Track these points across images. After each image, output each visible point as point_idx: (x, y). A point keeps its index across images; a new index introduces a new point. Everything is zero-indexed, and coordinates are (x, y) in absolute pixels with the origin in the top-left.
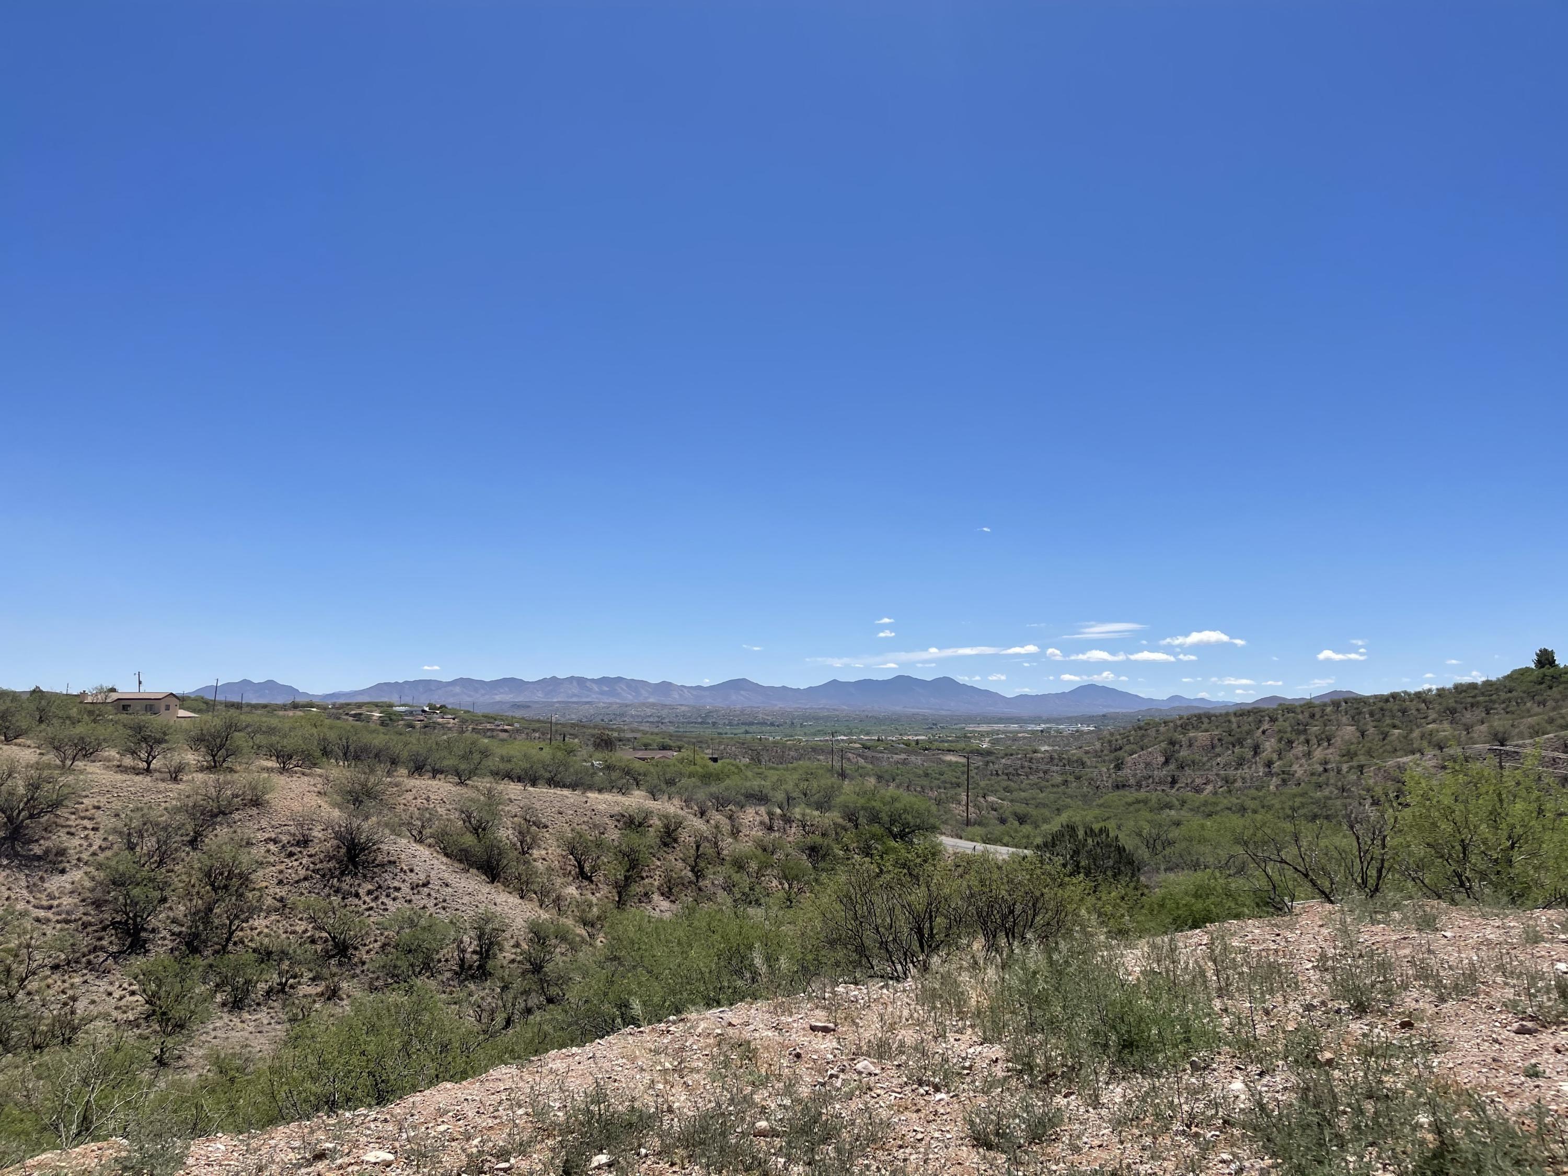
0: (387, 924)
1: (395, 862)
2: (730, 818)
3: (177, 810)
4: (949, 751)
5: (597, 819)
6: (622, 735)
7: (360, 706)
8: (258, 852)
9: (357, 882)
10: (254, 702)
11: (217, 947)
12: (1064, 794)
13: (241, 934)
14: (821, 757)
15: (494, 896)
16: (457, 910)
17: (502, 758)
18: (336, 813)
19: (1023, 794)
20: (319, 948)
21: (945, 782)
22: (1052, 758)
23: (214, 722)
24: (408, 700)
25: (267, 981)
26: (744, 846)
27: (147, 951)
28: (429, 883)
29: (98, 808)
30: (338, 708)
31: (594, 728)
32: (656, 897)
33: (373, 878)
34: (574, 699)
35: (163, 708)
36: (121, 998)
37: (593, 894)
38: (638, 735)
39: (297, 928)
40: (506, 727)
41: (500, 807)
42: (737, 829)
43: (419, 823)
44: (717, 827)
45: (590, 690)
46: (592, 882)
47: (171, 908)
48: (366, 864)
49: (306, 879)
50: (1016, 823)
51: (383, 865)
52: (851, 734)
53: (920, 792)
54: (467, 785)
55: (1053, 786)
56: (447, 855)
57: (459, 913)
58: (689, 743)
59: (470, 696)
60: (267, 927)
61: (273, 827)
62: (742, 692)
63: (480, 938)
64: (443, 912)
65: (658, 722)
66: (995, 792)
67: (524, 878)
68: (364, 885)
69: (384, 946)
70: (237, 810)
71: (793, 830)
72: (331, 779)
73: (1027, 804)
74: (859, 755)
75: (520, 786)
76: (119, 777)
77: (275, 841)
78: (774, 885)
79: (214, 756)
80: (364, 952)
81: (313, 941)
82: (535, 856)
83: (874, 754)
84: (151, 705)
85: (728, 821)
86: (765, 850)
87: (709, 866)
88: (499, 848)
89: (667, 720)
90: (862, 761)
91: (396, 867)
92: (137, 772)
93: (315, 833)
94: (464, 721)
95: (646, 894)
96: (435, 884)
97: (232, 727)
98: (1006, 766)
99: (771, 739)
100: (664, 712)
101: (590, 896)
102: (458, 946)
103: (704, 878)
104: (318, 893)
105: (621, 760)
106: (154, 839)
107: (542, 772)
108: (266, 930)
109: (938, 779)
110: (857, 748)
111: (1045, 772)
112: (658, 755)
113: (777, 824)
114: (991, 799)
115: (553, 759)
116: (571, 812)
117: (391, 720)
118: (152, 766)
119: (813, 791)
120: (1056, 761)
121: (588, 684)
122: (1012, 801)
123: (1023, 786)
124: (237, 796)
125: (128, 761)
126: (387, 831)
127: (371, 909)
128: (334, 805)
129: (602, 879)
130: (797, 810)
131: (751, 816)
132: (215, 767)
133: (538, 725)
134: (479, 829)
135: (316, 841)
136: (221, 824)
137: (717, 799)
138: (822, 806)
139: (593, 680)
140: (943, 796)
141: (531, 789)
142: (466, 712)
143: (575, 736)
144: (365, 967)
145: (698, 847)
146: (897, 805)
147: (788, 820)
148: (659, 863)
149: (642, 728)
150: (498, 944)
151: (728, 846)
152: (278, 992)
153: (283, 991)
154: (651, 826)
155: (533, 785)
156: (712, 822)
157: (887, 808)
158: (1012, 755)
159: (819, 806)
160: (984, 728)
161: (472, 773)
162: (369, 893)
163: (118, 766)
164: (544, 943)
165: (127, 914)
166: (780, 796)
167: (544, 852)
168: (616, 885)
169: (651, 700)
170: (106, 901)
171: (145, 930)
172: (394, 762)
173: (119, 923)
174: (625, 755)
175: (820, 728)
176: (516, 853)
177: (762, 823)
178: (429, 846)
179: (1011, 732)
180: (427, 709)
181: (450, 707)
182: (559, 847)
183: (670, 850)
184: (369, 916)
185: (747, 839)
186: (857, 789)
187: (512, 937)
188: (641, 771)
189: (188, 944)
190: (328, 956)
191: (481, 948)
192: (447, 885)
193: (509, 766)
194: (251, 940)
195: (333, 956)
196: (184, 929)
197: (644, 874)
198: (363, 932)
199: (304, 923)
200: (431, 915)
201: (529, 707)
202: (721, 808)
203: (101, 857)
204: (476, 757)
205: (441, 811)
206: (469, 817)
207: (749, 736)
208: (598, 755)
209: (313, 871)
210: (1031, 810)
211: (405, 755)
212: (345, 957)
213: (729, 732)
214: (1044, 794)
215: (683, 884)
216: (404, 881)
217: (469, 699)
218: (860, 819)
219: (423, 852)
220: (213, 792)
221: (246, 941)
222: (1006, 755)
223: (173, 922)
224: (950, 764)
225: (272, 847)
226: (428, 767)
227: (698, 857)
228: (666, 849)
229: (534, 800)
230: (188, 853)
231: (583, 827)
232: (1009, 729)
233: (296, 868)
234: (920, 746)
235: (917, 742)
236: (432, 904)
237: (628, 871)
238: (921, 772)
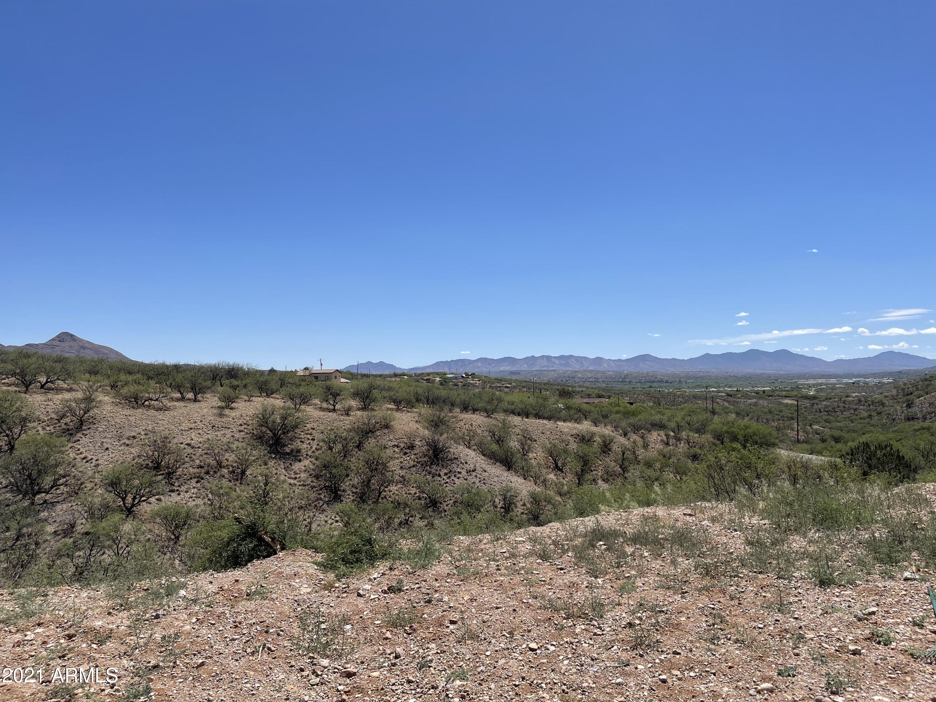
0: (455, 491)
1: (457, 458)
2: (642, 437)
3: (350, 430)
4: (786, 397)
5: (563, 437)
6: (574, 389)
7: (428, 374)
8: (389, 452)
9: (439, 468)
10: (374, 373)
11: (374, 500)
12: (869, 423)
13: (385, 493)
14: (699, 402)
15: (510, 478)
16: (491, 484)
17: (509, 402)
18: (426, 432)
19: (839, 424)
20: (423, 502)
21: (783, 417)
22: (860, 401)
23: (363, 384)
24: (453, 370)
25: (399, 518)
26: (652, 453)
27: (342, 501)
28: (475, 470)
29: (314, 429)
30: (418, 376)
31: (558, 385)
32: (600, 482)
33: (447, 467)
34: (545, 369)
35: (333, 377)
36: (331, 524)
37: (564, 479)
38: (584, 389)
39: (411, 492)
40: (508, 385)
41: (510, 429)
42: (647, 444)
43: (468, 438)
44: (634, 442)
45: (554, 363)
46: (563, 472)
47: (351, 480)
48: (443, 459)
49: (414, 466)
50: (833, 443)
51: (452, 460)
52: (719, 387)
53: (765, 423)
54: (491, 417)
55: (861, 419)
56: (484, 455)
57: (492, 486)
58: (614, 394)
59: (487, 368)
60: (397, 490)
61: (396, 439)
62: (647, 363)
63: (504, 499)
64: (484, 486)
65: (595, 381)
66: (818, 423)
67: (525, 469)
68: (443, 470)
69: (455, 502)
70: (378, 430)
71: (682, 445)
72: (422, 414)
73: (842, 430)
74: (725, 400)
75: (519, 418)
76: (322, 413)
77: (397, 446)
78: (671, 477)
79: (364, 403)
80: (445, 506)
81: (420, 499)
82: (530, 457)
83: (735, 399)
84: (327, 376)
85: (641, 439)
86: (664, 456)
87: (631, 465)
88: (511, 452)
89: (600, 380)
90: (726, 404)
91: (458, 461)
92: (330, 411)
93: (417, 443)
94: (484, 382)
95: (594, 480)
96: (479, 470)
97: (371, 387)
98: (826, 406)
99: (666, 391)
100: (599, 376)
101: (562, 480)
102: (493, 504)
103: (628, 472)
104: (420, 474)
105: (575, 404)
106: (341, 445)
107: (531, 410)
108: (397, 492)
109: (779, 415)
110: (723, 396)
111: (855, 410)
112: (597, 401)
113: (671, 441)
114: (815, 427)
115: (537, 403)
116: (549, 433)
117: (445, 382)
118: (336, 408)
119: (694, 423)
120: (863, 403)
121: (552, 360)
122: (831, 428)
123: (838, 419)
124: (378, 423)
125: (325, 405)
126: (452, 442)
127: (447, 483)
128: (424, 428)
129: (568, 470)
130: (684, 433)
131: (655, 437)
132: (365, 408)
133: (525, 384)
134: (500, 441)
135: (417, 446)
136: (371, 437)
137: (634, 426)
138: (700, 430)
139: (555, 357)
140: (782, 425)
141: (526, 420)
142: (485, 377)
143: (547, 390)
144: (446, 513)
145: (623, 454)
146: (749, 431)
147: (679, 439)
148: (601, 463)
149: (586, 385)
150: (514, 503)
151: (641, 452)
152: (405, 524)
153: (407, 523)
154: (595, 441)
155: (527, 417)
156: (631, 440)
157: (742, 432)
158: (830, 399)
159: (698, 431)
160: (811, 382)
161: (494, 411)
162: (446, 474)
163: (320, 408)
164: (539, 504)
165: (331, 482)
166: (673, 425)
167: (535, 455)
168: (577, 474)
169: (590, 368)
170: (321, 475)
171: (340, 490)
172: (453, 405)
173: (328, 486)
174: (577, 401)
175: (698, 384)
176: (520, 455)
177: (662, 440)
178: (474, 450)
179: (830, 384)
180: (464, 375)
181: (476, 374)
182: (543, 452)
183: (607, 455)
184: (446, 486)
185: (653, 450)
186: (723, 420)
187: (521, 500)
188: (587, 410)
189: (361, 498)
190: (427, 507)
191: (505, 505)
192: (485, 471)
193: (513, 407)
194: (390, 497)
195: (430, 507)
196: (357, 490)
197: (592, 469)
198: (444, 495)
199: (414, 489)
200: (478, 487)
201: (519, 373)
202: (636, 432)
203: (317, 453)
204: (495, 402)
205: (479, 431)
206: (494, 435)
207: (652, 389)
208: (561, 401)
209: (417, 462)
210: (844, 434)
211: (458, 400)
212: (436, 507)
213: (639, 387)
214: (854, 424)
215: (616, 475)
216: (463, 468)
217: (486, 370)
218: (725, 439)
219: (471, 453)
220: (366, 421)
221: (387, 497)
222: (827, 399)
223: (352, 487)
224: (787, 405)
225: (396, 449)
226: (470, 408)
227: (623, 459)
228: (604, 454)
229: (528, 426)
230: (357, 452)
231: (556, 441)
232: (829, 382)
233: (409, 460)
234: (765, 394)
235: (764, 392)
236: (478, 481)
237: (583, 466)
238: (767, 410)
